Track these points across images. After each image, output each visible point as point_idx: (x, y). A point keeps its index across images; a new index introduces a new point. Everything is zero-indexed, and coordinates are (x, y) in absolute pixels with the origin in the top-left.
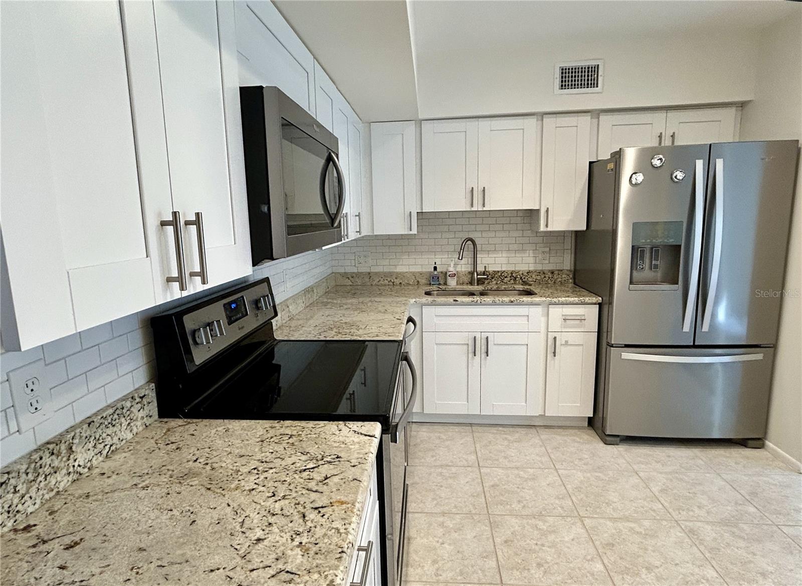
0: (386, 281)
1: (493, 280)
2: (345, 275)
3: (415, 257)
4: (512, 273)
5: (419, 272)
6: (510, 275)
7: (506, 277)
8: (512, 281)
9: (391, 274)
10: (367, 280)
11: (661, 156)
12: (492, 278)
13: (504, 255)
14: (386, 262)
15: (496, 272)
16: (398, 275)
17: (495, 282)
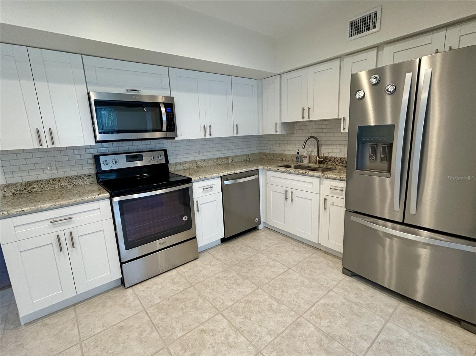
0: (280, 158)
1: (330, 162)
2: (264, 154)
3: (292, 146)
4: (341, 159)
5: (293, 155)
6: (340, 160)
7: (337, 161)
8: (341, 164)
9: (281, 155)
10: (272, 157)
11: (376, 76)
12: (330, 161)
13: (338, 147)
14: (280, 148)
15: (332, 157)
16: (285, 156)
17: (331, 164)
